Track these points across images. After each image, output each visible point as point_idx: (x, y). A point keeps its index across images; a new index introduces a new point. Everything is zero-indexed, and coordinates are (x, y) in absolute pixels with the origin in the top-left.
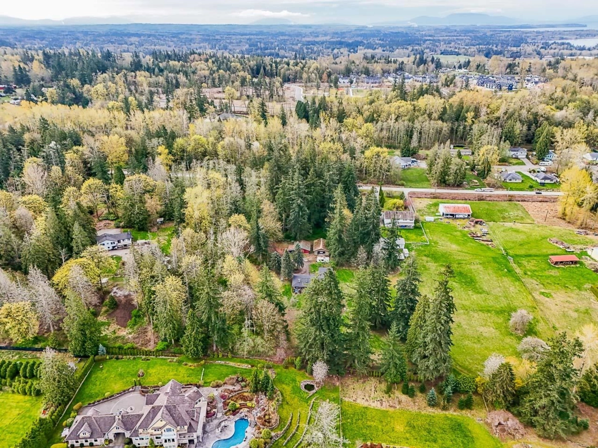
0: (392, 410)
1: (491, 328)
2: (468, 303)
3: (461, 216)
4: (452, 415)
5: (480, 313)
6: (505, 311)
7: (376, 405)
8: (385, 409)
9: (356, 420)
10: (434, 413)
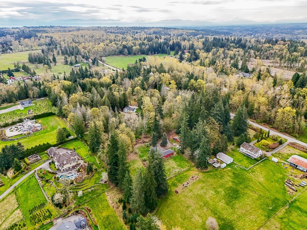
0: (112, 208)
1: (201, 220)
2: (212, 204)
3: (301, 168)
4: (125, 228)
5: (210, 211)
6: (224, 220)
7: (110, 202)
8: (110, 206)
9: (99, 201)
10: (121, 221)
